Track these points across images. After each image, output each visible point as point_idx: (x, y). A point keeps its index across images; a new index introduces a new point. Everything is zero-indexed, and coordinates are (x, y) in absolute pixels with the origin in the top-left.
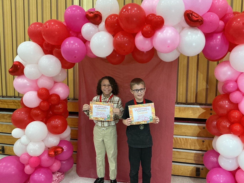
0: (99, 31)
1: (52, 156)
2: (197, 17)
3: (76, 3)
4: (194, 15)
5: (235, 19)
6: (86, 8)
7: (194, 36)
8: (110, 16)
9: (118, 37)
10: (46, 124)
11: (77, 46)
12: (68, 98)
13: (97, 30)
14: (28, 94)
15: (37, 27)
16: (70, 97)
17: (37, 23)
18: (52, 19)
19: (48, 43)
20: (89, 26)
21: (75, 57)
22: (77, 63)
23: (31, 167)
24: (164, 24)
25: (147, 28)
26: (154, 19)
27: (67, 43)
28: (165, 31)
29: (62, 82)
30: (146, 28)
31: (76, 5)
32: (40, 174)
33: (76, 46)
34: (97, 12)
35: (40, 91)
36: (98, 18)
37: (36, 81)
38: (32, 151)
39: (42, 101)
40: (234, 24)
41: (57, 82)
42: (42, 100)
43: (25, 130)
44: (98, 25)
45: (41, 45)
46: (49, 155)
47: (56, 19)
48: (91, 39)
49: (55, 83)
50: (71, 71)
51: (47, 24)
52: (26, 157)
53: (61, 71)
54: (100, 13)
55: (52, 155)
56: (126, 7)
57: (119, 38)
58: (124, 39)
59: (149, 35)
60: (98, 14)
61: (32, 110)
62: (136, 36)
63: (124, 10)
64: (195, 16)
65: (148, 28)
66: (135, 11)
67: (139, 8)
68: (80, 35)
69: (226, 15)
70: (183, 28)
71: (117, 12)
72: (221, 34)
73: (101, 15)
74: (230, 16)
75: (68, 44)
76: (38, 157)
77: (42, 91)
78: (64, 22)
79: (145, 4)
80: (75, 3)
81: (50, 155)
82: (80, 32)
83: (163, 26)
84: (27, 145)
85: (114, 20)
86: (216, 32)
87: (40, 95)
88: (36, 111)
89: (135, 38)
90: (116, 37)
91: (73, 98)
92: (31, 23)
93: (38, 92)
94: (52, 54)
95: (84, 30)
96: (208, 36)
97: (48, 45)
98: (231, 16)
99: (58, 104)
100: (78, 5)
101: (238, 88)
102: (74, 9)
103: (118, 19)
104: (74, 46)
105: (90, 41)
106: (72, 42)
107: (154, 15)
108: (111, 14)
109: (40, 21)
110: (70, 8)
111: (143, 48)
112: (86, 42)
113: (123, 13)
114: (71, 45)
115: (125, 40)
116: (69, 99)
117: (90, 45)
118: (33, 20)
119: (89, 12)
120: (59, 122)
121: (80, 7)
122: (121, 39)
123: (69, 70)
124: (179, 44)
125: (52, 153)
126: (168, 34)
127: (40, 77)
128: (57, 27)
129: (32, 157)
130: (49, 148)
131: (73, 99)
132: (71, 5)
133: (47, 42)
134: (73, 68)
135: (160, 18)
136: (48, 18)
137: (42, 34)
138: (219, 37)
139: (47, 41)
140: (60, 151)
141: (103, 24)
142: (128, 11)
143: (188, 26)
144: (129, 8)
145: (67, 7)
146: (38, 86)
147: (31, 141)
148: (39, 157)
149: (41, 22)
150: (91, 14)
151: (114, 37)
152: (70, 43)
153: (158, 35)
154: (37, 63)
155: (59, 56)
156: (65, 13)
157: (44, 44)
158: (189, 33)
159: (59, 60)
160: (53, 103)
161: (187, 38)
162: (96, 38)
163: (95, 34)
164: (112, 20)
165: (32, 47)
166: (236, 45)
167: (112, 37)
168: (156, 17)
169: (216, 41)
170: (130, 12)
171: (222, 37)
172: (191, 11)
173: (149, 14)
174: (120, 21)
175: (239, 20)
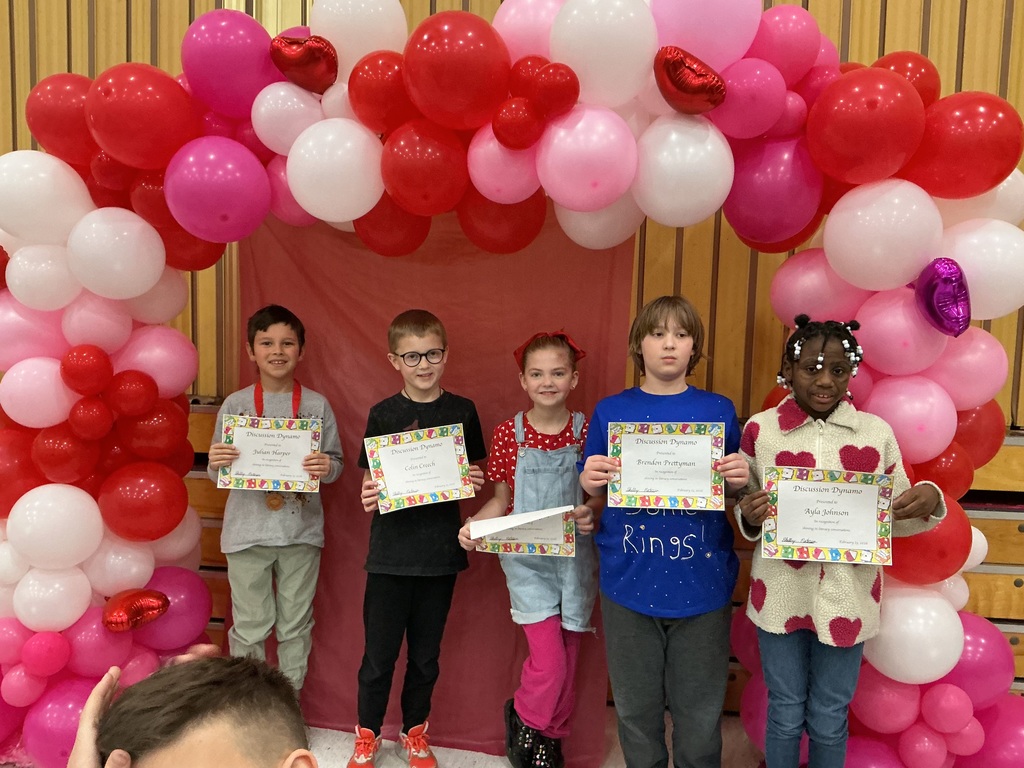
0: (325, 117)
1: (121, 628)
2: (701, 75)
3: (234, 2)
4: (689, 68)
5: (843, 87)
6: (275, 23)
7: (691, 150)
8: (371, 60)
9: (402, 143)
10: (96, 498)
11: (232, 172)
12: (196, 398)
13: (317, 112)
14: (23, 372)
15: (68, 92)
16: (202, 391)
17: (69, 77)
18: (134, 60)
19: (111, 158)
20: (282, 93)
21: (225, 218)
22: (235, 244)
23: (30, 674)
24: (581, 97)
25: (514, 109)
26: (539, 74)
27: (191, 159)
28: (580, 125)
29: (168, 324)
30: (510, 110)
31: (234, 8)
32: (70, 706)
33: (226, 171)
34: (319, 39)
35: (73, 356)
36: (322, 67)
37: (56, 317)
38: (34, 610)
39: (81, 402)
40: (841, 106)
41: (144, 325)
42: (81, 397)
43: (6, 524)
44: (322, 94)
45: (82, 168)
46: (107, 625)
47: (147, 61)
48: (290, 148)
49: (138, 325)
50: (207, 277)
51: (111, 80)
52: (11, 633)
53: (163, 279)
54: (328, 44)
55: (116, 623)
56: (431, 26)
57: (406, 146)
58: (424, 150)
59: (523, 139)
60: (320, 50)
61: (39, 438)
62: (475, 141)
63: (426, 37)
64: (693, 70)
65: (517, 109)
66: (468, 41)
67: (485, 31)
68: (247, 132)
69: (812, 72)
70: (652, 119)
71: (399, 46)
72: (793, 144)
73: (335, 51)
74: (827, 75)
75: (196, 163)
76: (60, 632)
77: (79, 356)
78: (180, 77)
79: (506, 20)
80: (230, 4)
81: (111, 623)
82: (246, 118)
83: (577, 105)
84: (12, 586)
85: (384, 74)
86: (774, 136)
87: (72, 375)
88: (54, 443)
89: (471, 147)
90: (395, 142)
91: (215, 395)
92: (43, 75)
93: (63, 364)
94: (128, 206)
95: (263, 109)
96: (746, 151)
97: (112, 168)
98: (833, 76)
99: (148, 415)
100: (242, 9)
102: (223, 24)
103: (400, 71)
104: (221, 173)
105: (286, 157)
106: (212, 157)
107: (539, 61)
108: (373, 53)
109: (80, 69)
110: (206, 19)
111: (499, 191)
112: (269, 158)
113: (422, 47)
114: (207, 169)
115: (430, 155)
116: (196, 402)
117: (285, 173)
118: (52, 64)
119: (283, 38)
120: (150, 489)
121: (248, 20)
122: (413, 151)
123: (200, 273)
124: (636, 179)
125: (120, 616)
126: (595, 138)
127: (75, 302)
128: (149, 93)
129: (35, 633)
130: (107, 599)
131: (213, 400)
132: (212, 7)
133: (107, 156)
134: (214, 266)
135: (561, 74)
136: (118, 58)
137: (89, 124)
138: (786, 156)
139: (106, 149)
140: (153, 608)
141: (339, 91)
142: (440, 43)
143: (670, 109)
144: (446, 28)
146: (64, 339)
147: (31, 568)
148: (66, 635)
149: (85, 74)
150: (294, 47)
151: (384, 143)
152: (201, 162)
153: (556, 141)
154: (65, 244)
155: (157, 215)
156: (187, 40)
157: (93, 164)
158: (674, 137)
159: (157, 229)
160: (125, 407)
161: (665, 154)
162: (311, 144)
163: (308, 126)
164: (376, 74)
165: (42, 175)
166: (849, 187)
167: (379, 142)
168: (550, 67)
169: (775, 172)
170: (449, 44)
171: (798, 155)
172: (682, 51)
173: (521, 56)
174: (408, 80)
175: (857, 89)
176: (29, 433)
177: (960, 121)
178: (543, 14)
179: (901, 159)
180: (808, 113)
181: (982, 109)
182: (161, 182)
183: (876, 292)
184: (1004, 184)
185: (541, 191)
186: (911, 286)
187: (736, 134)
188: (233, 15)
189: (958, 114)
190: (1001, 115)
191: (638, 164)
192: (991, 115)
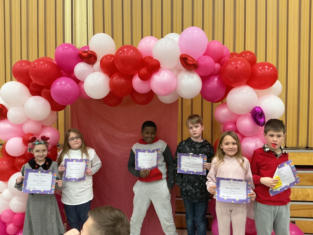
0: (94, 72)
2: (191, 61)
3: (68, 40)
4: (189, 59)
5: (229, 62)
6: (80, 44)
7: (190, 79)
8: (106, 57)
9: (115, 78)
11: (69, 87)
12: (58, 145)
13: (92, 70)
14: (12, 141)
15: (24, 65)
16: (60, 143)
17: (23, 61)
18: (40, 57)
19: (36, 83)
20: (82, 65)
21: (67, 99)
22: (69, 105)
23: (15, 226)
24: (161, 66)
25: (144, 71)
26: (150, 62)
27: (58, 83)
28: (161, 74)
29: (51, 126)
30: (143, 71)
31: (68, 43)
34: (92, 51)
35: (26, 137)
36: (93, 58)
37: (21, 126)
40: (229, 67)
41: (45, 126)
43: (7, 183)
44: (93, 65)
45: (28, 86)
47: (44, 56)
48: (85, 79)
49: (43, 127)
50: (61, 113)
51: (36, 63)
52: (9, 214)
53: (51, 114)
54: (94, 53)
56: (121, 49)
58: (120, 80)
59: (146, 78)
60: (92, 54)
61: (16, 159)
62: (134, 78)
63: (120, 52)
66: (131, 53)
67: (136, 50)
68: (73, 75)
69: (222, 57)
70: (180, 71)
71: (113, 52)
72: (217, 77)
73: (96, 54)
75: (59, 85)
77: (28, 137)
78: (54, 60)
79: (142, 45)
80: (67, 42)
82: (72, 71)
83: (160, 69)
84: (9, 201)
85: (109, 60)
86: (212, 75)
87: (25, 141)
88: (21, 160)
89: (133, 79)
90: (113, 78)
93: (23, 139)
94: (40, 95)
95: (77, 70)
96: (205, 79)
97: (36, 86)
98: (227, 58)
100: (70, 43)
101: (237, 129)
102: (66, 47)
103: (113, 60)
104: (66, 87)
105: (84, 82)
106: (63, 83)
107: (151, 58)
108: (106, 55)
110: (61, 46)
111: (141, 91)
112: (78, 82)
113: (119, 54)
114: (62, 86)
115: (122, 81)
117: (83, 86)
119: (82, 51)
122: (118, 80)
123: (59, 112)
126: (165, 78)
127: (26, 122)
128: (46, 66)
129: (16, 214)
134: (64, 110)
135: (155, 62)
137: (30, 74)
138: (216, 80)
139: (34, 81)
141: (98, 64)
142: (124, 53)
143: (184, 69)
144: (125, 50)
145: (58, 46)
146: (23, 132)
147: (14, 196)
150: (85, 53)
151: (110, 78)
152: (61, 84)
153: (155, 78)
154: (23, 106)
155: (49, 98)
157: (31, 85)
158: (186, 76)
159: (49, 101)
161: (184, 80)
162: (90, 79)
163: (89, 74)
164: (107, 60)
165: (17, 88)
166: (232, 88)
167: (109, 78)
168: (153, 60)
169: (213, 83)
170: (126, 54)
171: (218, 79)
172: (186, 55)
173: (145, 56)
174: (115, 62)
175: (233, 63)
176: (14, 158)
177: (261, 70)
178: (151, 44)
179: (245, 81)
180: (221, 68)
181: (267, 67)
182: (50, 89)
183: (241, 115)
184: (275, 85)
185: (151, 90)
186: (250, 113)
187: (202, 75)
188: (68, 45)
189: (260, 68)
190: (271, 68)
191: (177, 84)
192: (269, 68)
